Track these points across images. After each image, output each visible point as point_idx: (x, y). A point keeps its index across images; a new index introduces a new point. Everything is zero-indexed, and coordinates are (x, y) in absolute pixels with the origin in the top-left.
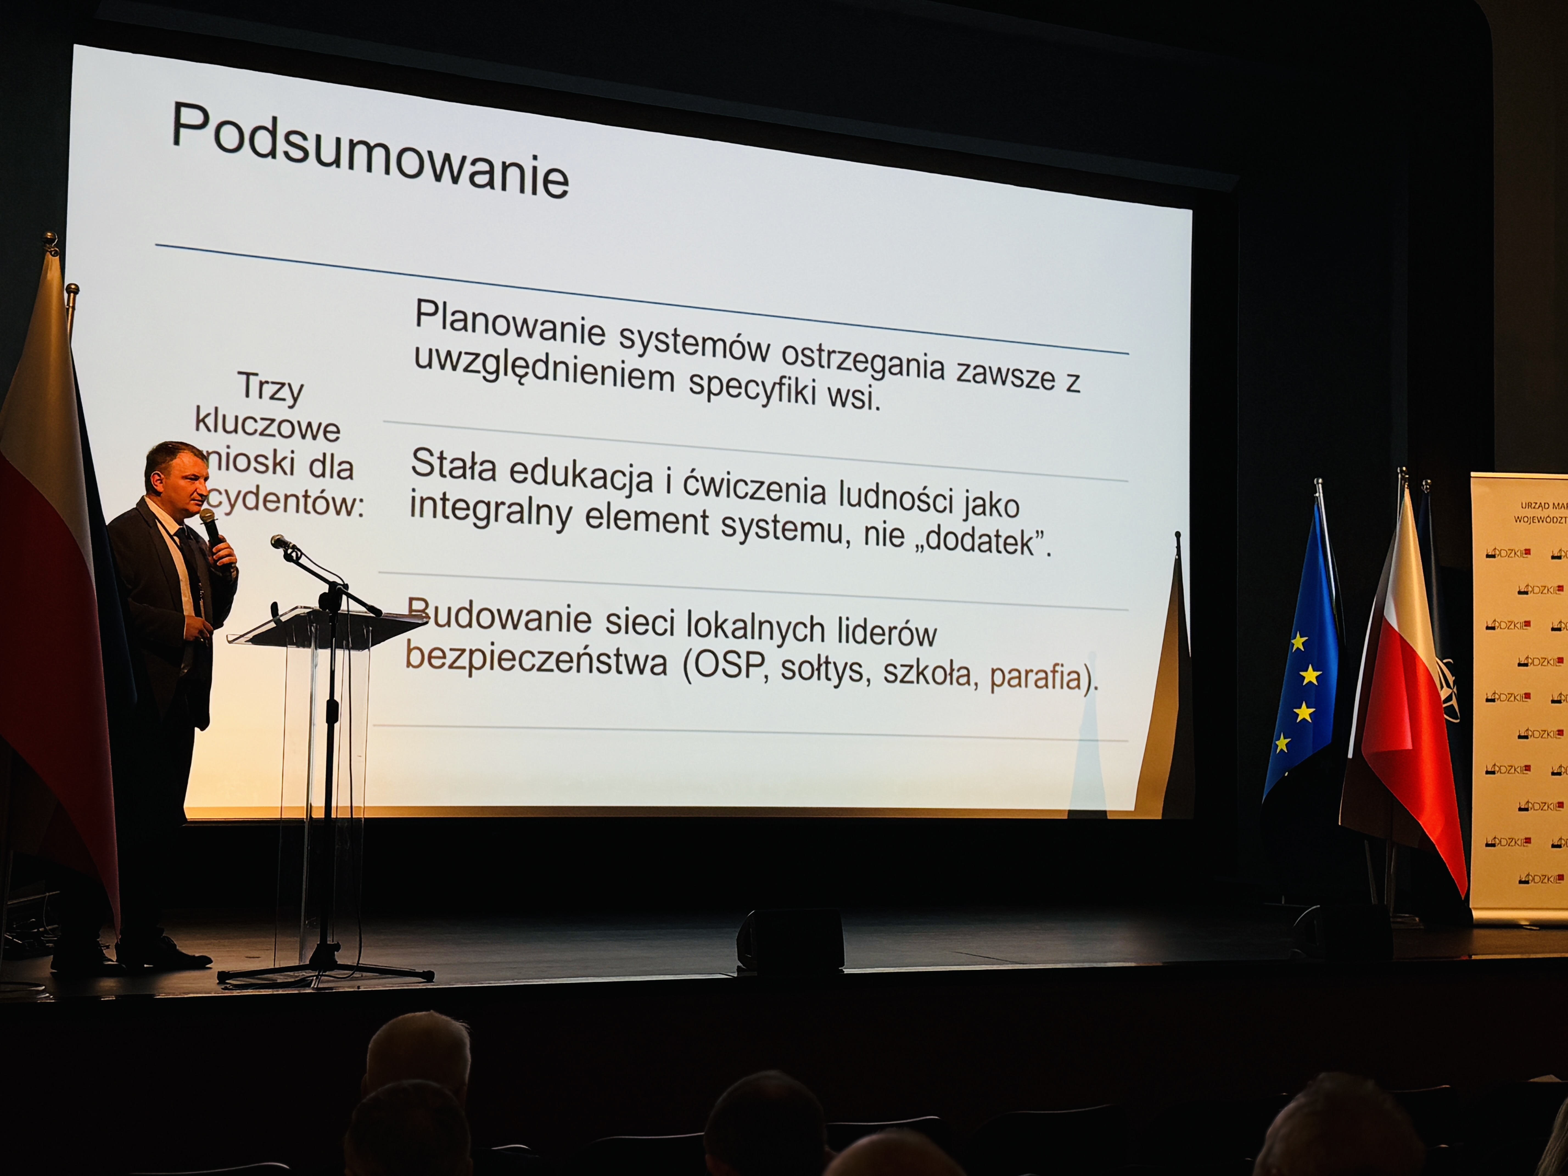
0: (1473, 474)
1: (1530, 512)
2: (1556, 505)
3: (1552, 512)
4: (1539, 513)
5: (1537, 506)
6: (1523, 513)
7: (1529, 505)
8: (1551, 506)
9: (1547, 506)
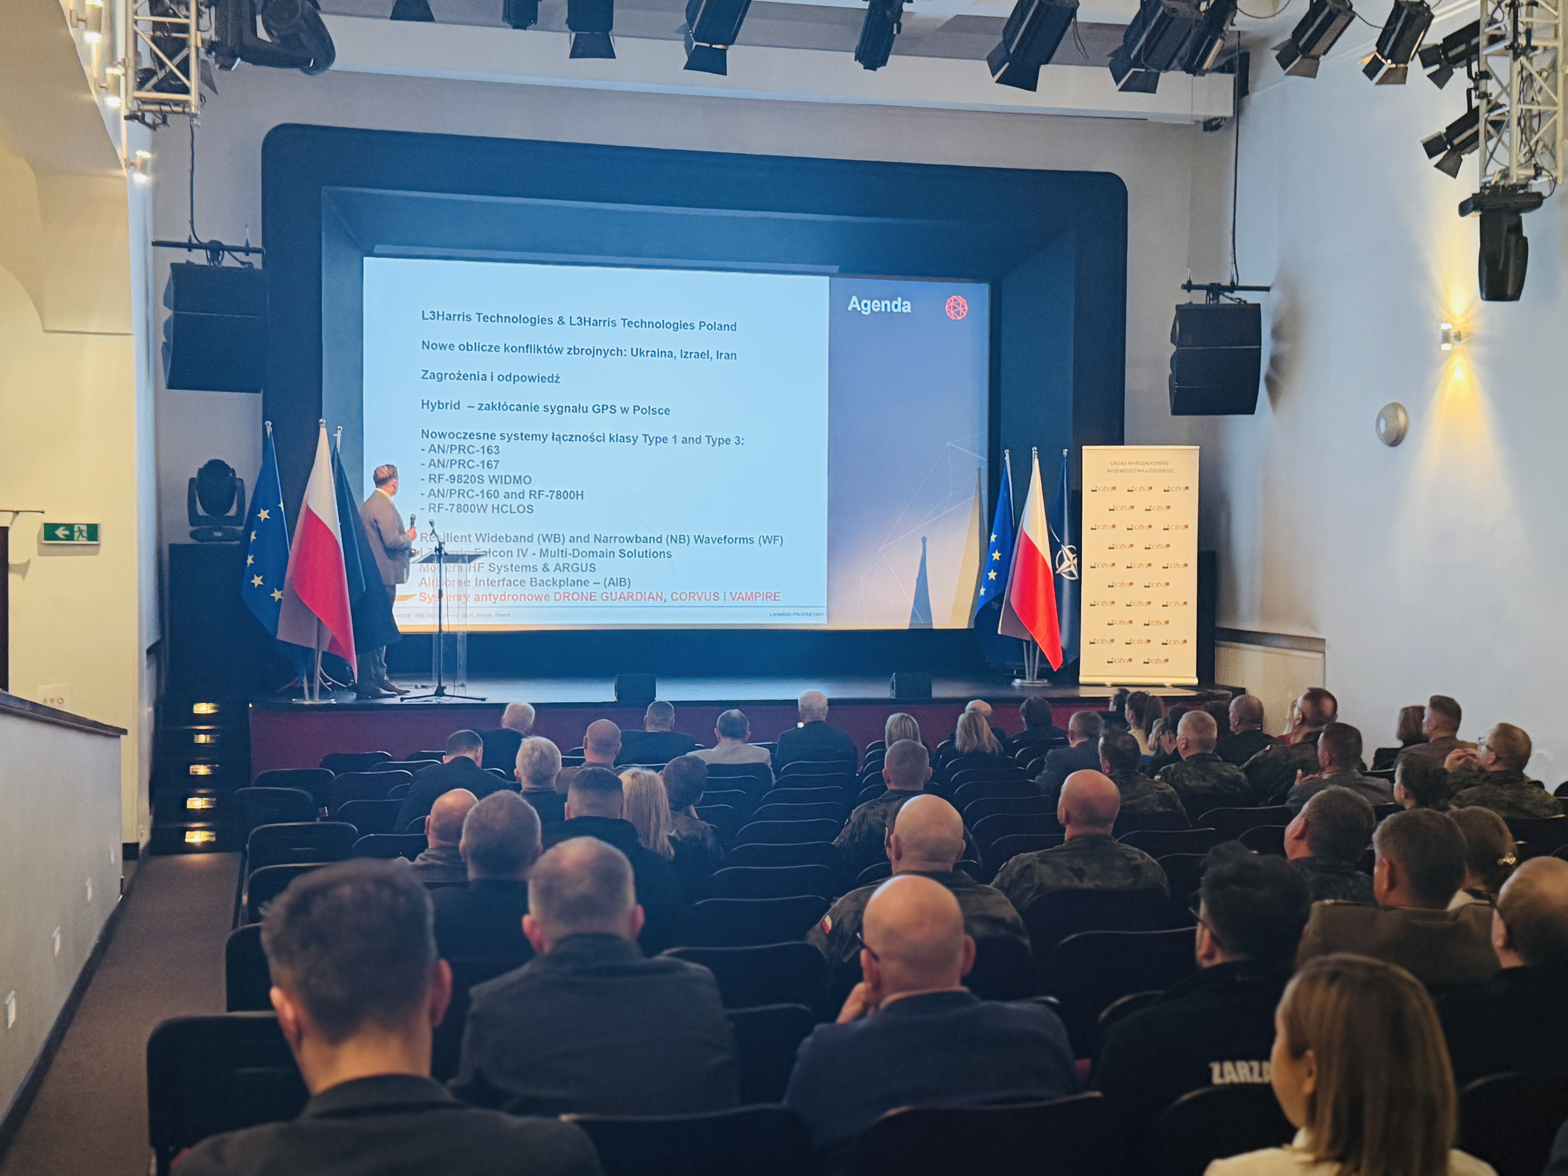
0: (1084, 447)
1: (1115, 467)
3: (1128, 466)
4: (1121, 467)
5: (1120, 464)
6: (1111, 467)
7: (1115, 463)
8: (1128, 462)
9: (1125, 463)
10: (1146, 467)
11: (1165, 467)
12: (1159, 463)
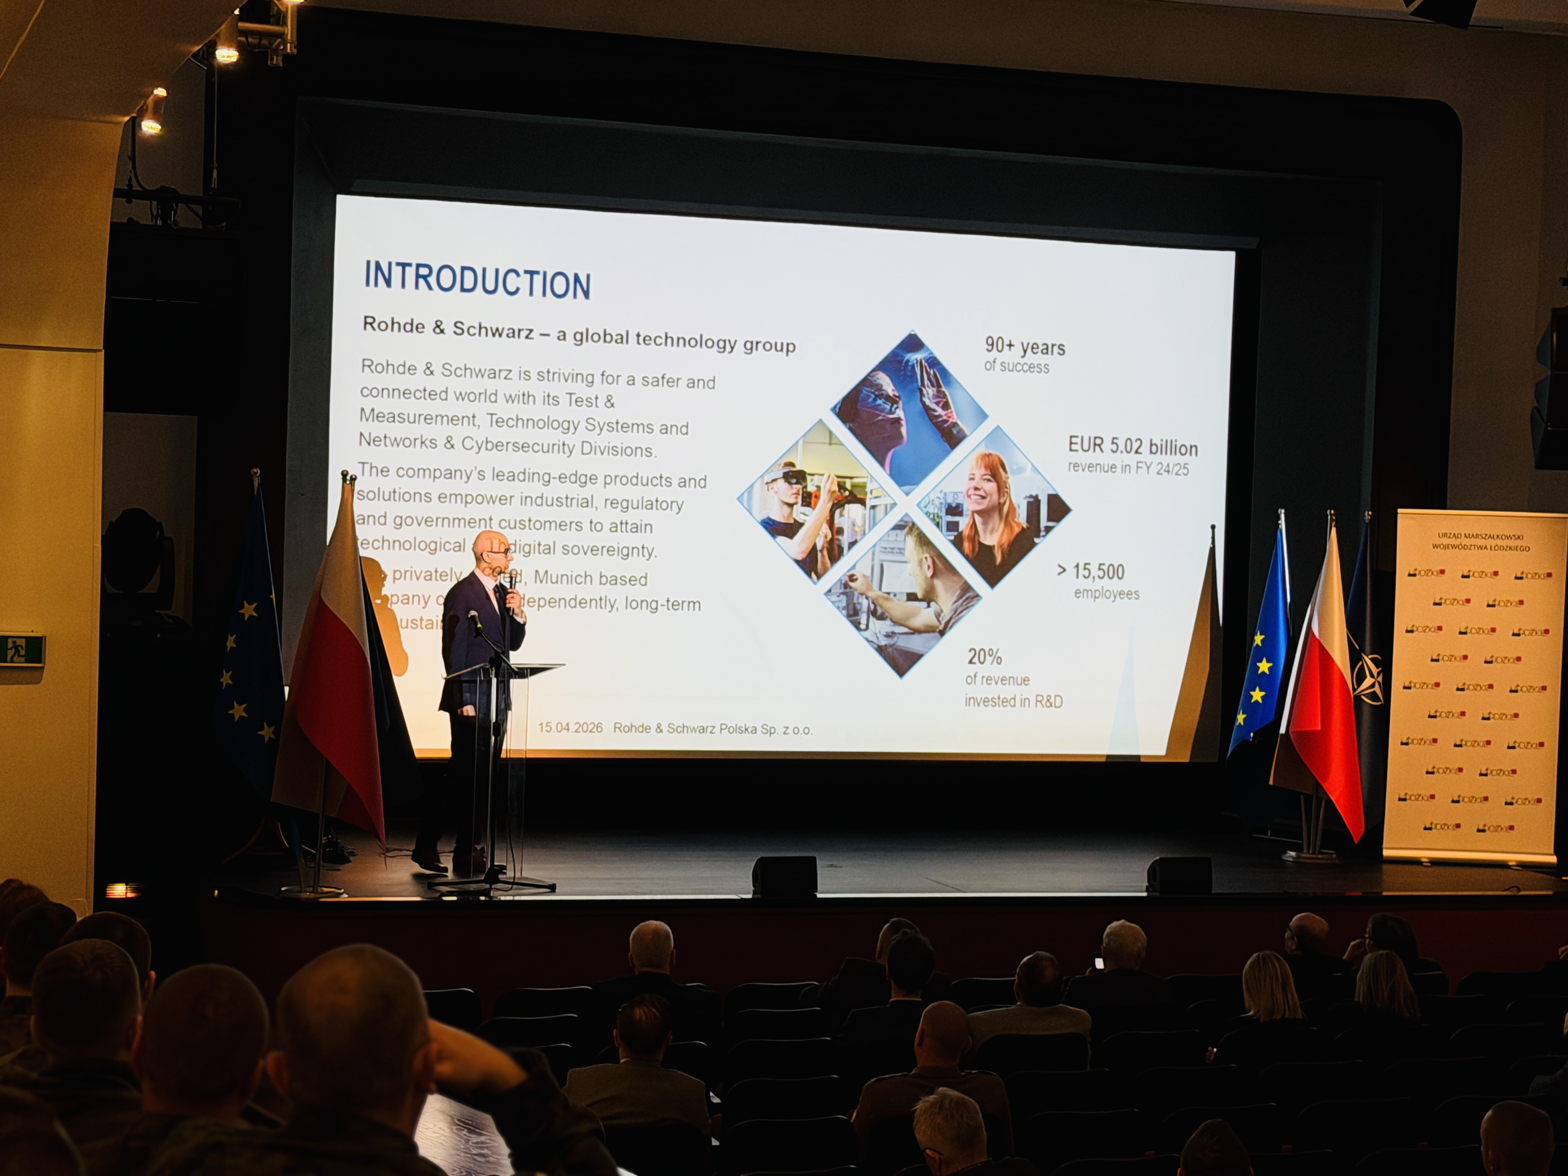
0: (1399, 511)
1: (1446, 541)
2: (1467, 535)
3: (1464, 541)
4: (1453, 541)
5: (1451, 536)
6: (1439, 541)
7: (1445, 535)
8: (1463, 535)
9: (1459, 536)
10: (1490, 542)
11: (1519, 543)
12: (1509, 537)
